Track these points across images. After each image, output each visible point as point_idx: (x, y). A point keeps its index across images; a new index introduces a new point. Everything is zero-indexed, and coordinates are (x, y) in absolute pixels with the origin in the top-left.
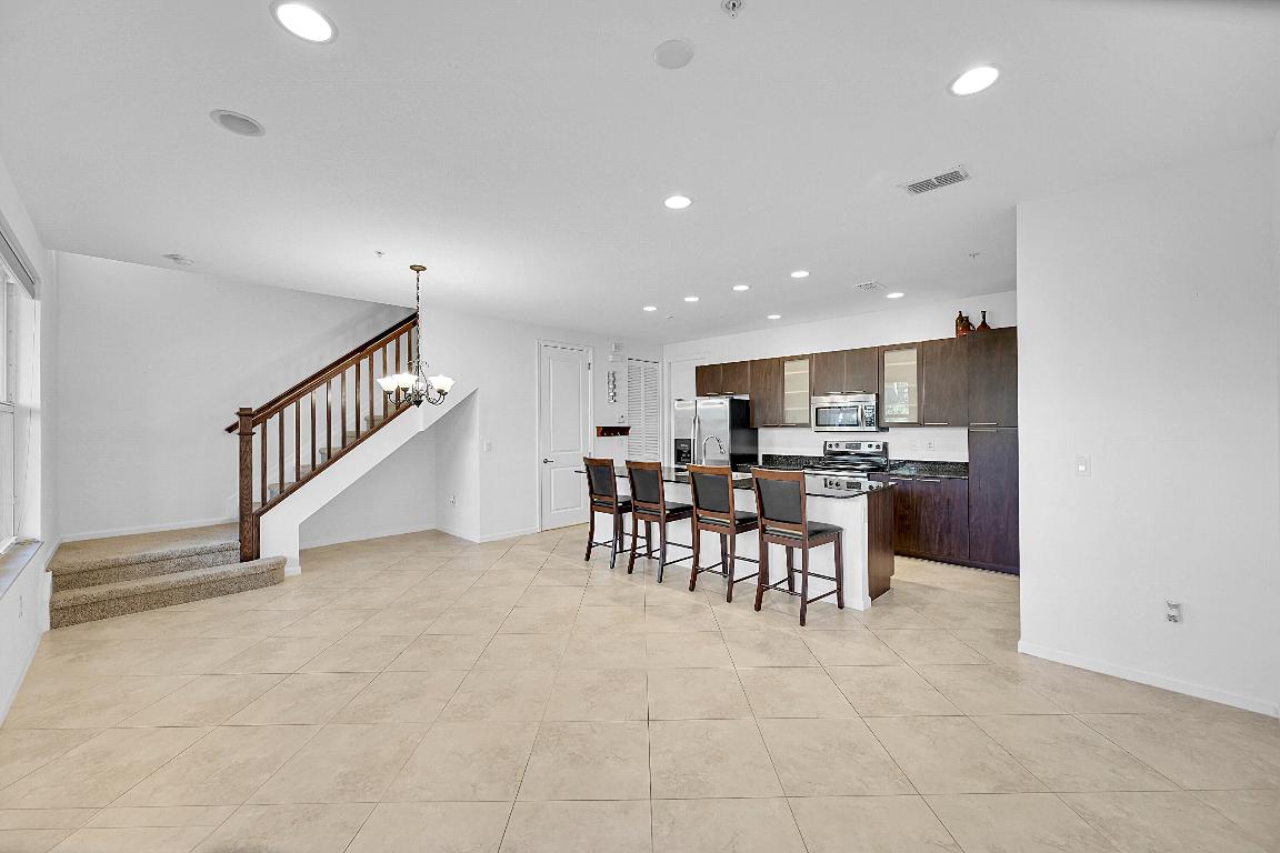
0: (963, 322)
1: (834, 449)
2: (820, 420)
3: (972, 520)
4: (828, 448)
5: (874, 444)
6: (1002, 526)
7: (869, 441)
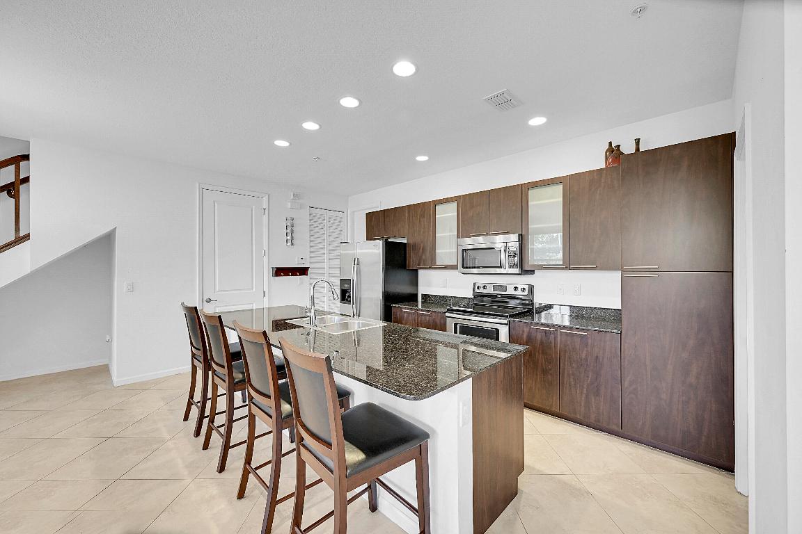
0: (614, 152)
1: (482, 290)
2: (466, 262)
3: (626, 384)
4: (477, 290)
5: (520, 287)
6: (664, 396)
7: (514, 284)
